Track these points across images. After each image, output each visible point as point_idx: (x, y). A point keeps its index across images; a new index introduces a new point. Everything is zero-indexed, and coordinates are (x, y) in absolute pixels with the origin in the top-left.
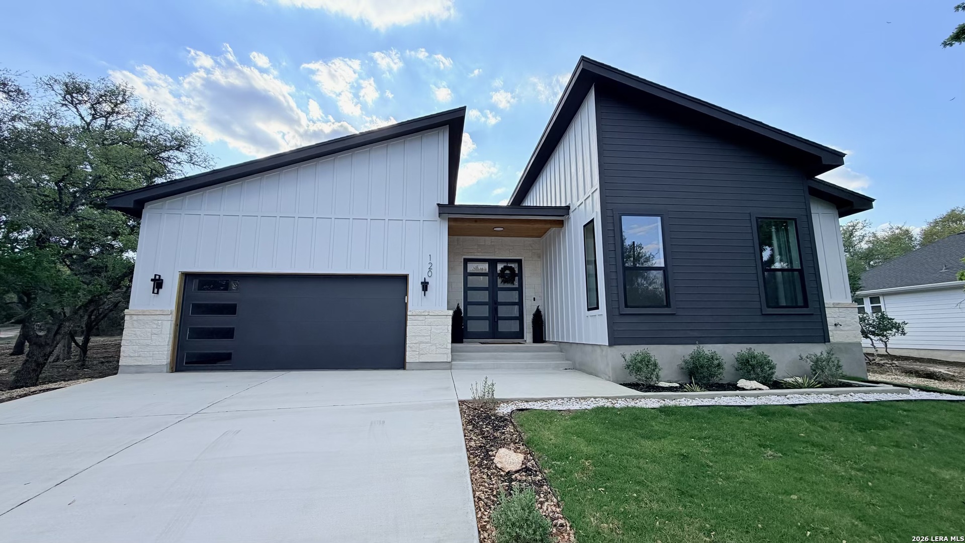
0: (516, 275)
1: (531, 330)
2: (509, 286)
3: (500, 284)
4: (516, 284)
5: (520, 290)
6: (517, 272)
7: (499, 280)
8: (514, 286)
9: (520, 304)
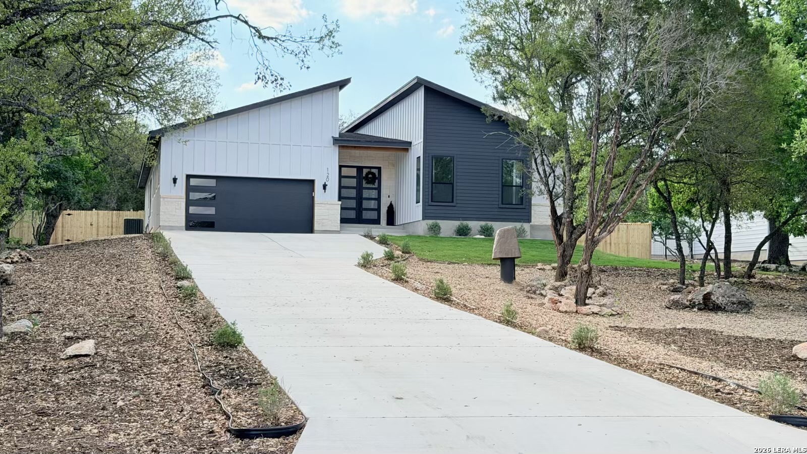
0: (376, 178)
1: (386, 218)
2: (371, 186)
3: (365, 185)
4: (376, 185)
5: (379, 189)
6: (377, 176)
7: (364, 182)
8: (374, 186)
9: (378, 199)
